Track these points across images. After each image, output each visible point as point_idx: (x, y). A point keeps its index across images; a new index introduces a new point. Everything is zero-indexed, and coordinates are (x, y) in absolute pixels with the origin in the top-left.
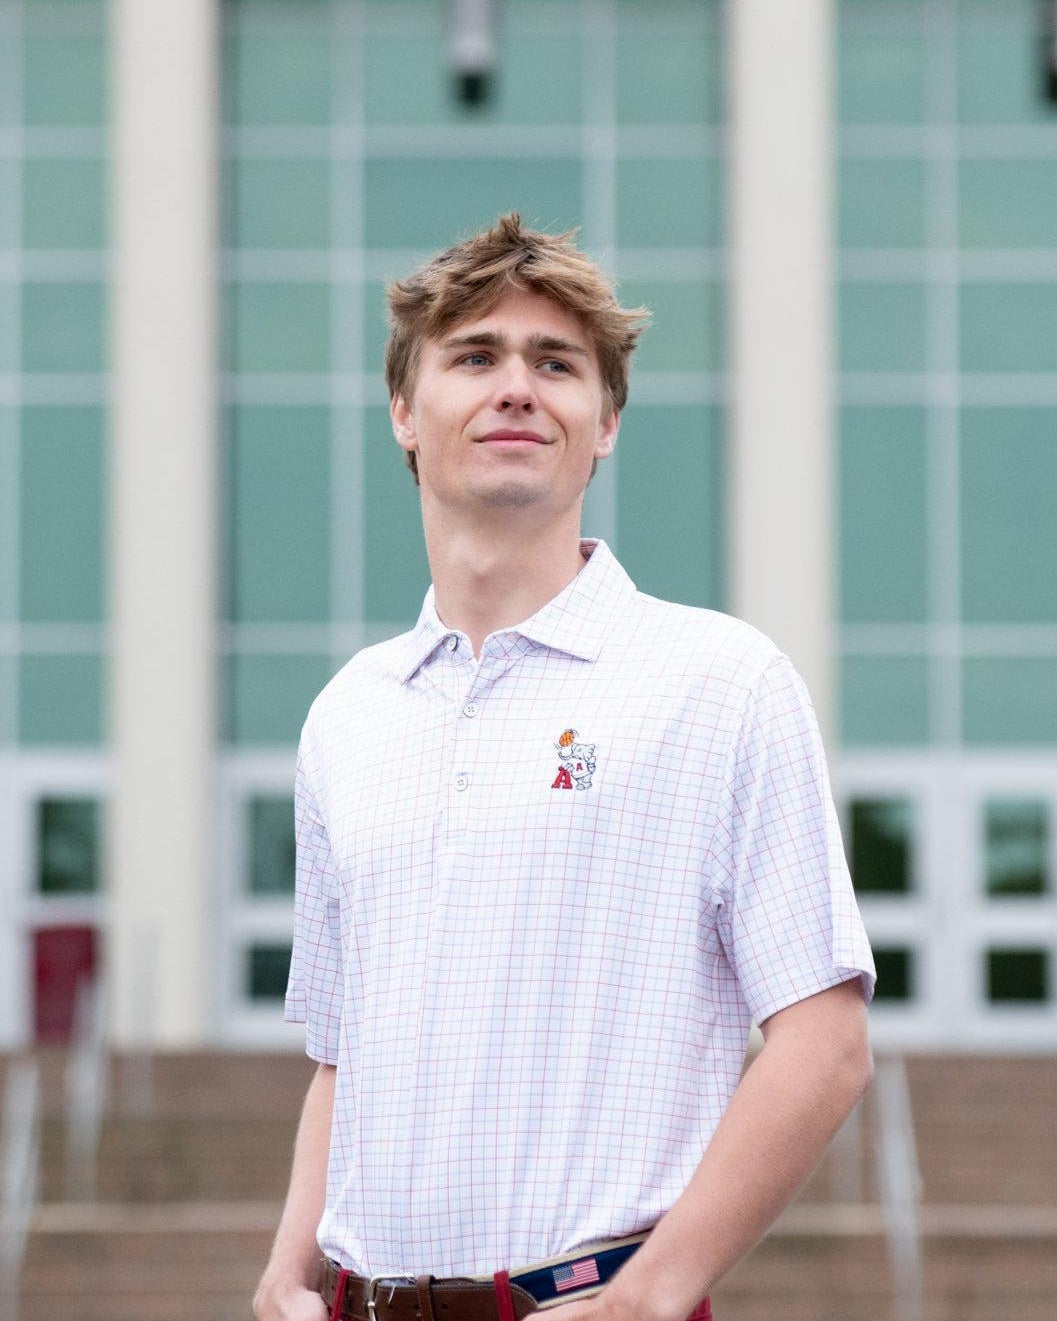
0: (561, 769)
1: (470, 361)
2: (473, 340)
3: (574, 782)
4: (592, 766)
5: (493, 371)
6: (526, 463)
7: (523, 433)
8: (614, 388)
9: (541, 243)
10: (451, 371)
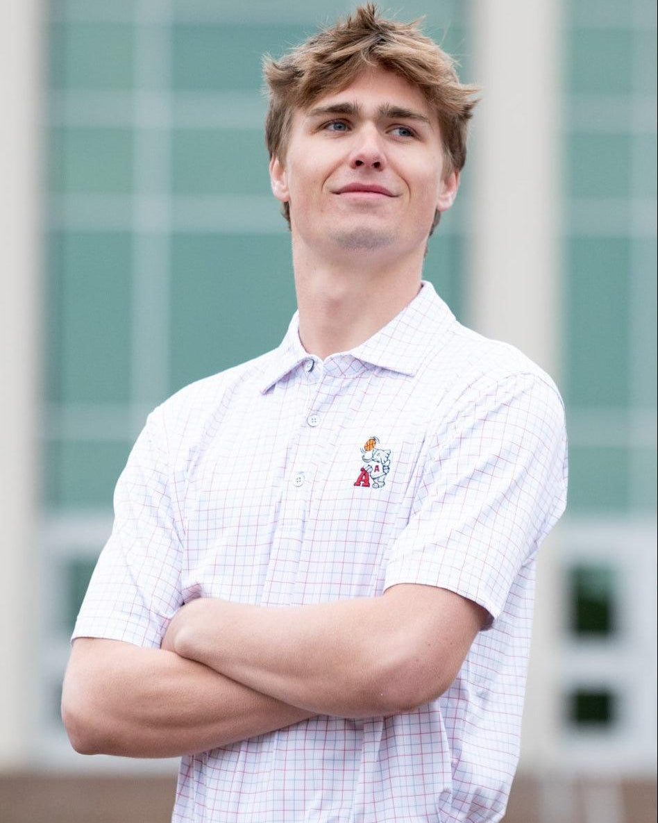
0: (363, 470)
1: (332, 127)
2: (333, 110)
3: (371, 481)
4: (386, 468)
5: (350, 135)
6: (375, 213)
7: (373, 186)
8: (453, 152)
9: (392, 29)
10: (315, 135)
